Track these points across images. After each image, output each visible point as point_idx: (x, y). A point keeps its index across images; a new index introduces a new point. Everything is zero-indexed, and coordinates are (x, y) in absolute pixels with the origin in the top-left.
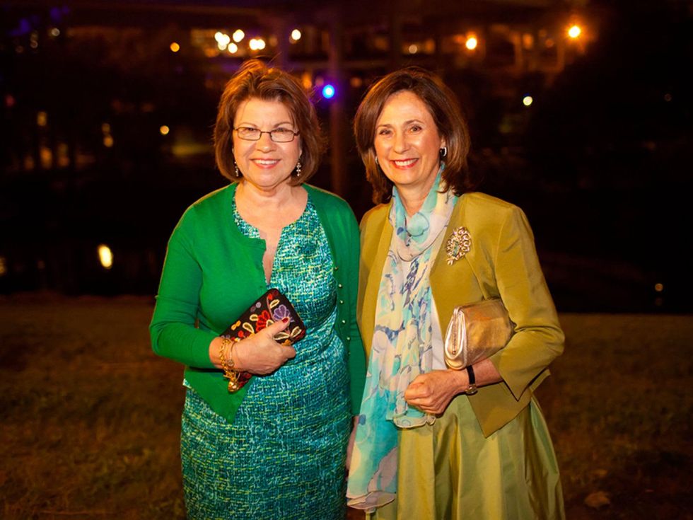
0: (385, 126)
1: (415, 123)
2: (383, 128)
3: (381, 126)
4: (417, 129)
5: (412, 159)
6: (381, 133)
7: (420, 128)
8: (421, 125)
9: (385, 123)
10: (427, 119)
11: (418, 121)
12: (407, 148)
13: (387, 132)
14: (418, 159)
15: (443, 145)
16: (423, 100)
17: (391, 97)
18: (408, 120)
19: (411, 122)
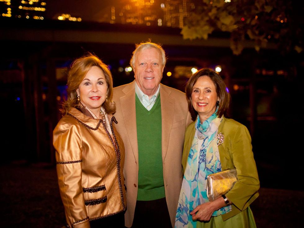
0: (196, 88)
1: (209, 89)
2: (195, 89)
3: (195, 88)
4: (209, 91)
5: (205, 103)
6: (195, 91)
7: (210, 91)
8: (211, 90)
9: (197, 87)
10: (214, 88)
11: (210, 88)
12: (204, 98)
13: (197, 91)
14: (207, 104)
15: (218, 100)
16: (213, 81)
17: (200, 77)
18: (206, 87)
19: (207, 88)
